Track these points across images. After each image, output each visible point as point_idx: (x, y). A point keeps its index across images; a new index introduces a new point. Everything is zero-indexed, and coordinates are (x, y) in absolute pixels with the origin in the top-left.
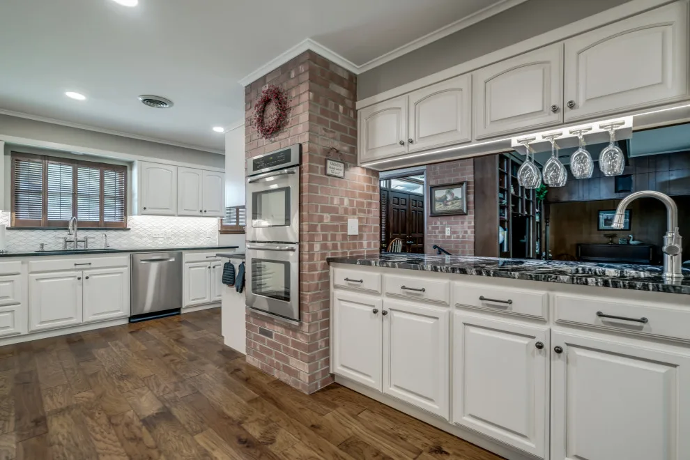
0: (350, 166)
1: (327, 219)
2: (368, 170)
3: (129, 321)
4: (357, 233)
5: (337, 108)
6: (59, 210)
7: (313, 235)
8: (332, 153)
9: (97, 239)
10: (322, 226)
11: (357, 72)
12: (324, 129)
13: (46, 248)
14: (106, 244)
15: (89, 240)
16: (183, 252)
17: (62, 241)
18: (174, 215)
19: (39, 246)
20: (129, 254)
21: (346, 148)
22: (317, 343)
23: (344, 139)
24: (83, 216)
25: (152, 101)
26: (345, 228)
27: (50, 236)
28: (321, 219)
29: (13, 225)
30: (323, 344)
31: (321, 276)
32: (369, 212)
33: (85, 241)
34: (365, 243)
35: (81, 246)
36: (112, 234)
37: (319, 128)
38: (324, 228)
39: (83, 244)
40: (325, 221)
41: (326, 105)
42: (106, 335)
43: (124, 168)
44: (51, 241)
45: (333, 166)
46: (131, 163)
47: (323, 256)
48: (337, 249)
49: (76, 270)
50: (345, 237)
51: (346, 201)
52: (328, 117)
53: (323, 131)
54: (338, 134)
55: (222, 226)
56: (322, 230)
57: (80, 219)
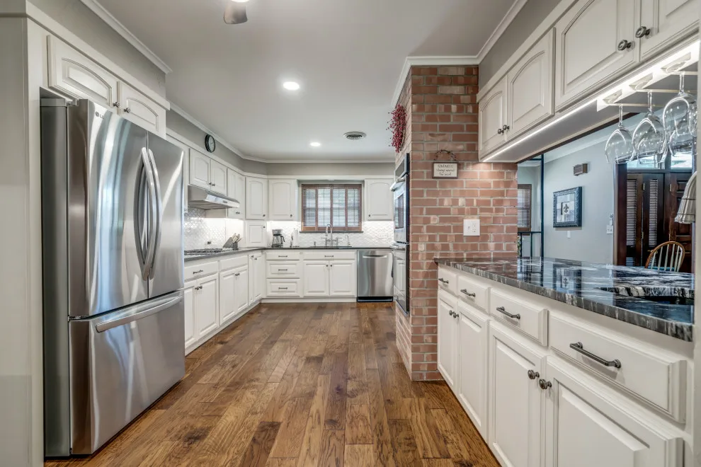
0: (468, 165)
1: (435, 220)
2: (496, 165)
3: (357, 301)
4: (478, 233)
5: (448, 109)
6: (324, 221)
7: (418, 235)
8: (441, 156)
9: (343, 239)
10: (428, 228)
11: (477, 62)
12: (431, 135)
13: (317, 245)
14: (349, 244)
15: (340, 240)
17: (325, 240)
19: (313, 243)
20: (356, 250)
21: (461, 147)
22: (422, 337)
23: (457, 139)
24: (336, 224)
25: (354, 136)
26: (460, 228)
27: (319, 237)
28: (427, 221)
29: (302, 230)
30: (430, 340)
31: (426, 275)
32: (498, 211)
33: (337, 240)
34: (492, 245)
35: (334, 244)
36: (351, 235)
37: (425, 136)
38: (430, 229)
39: (335, 242)
40: (432, 222)
41: (434, 109)
42: (339, 307)
44: (319, 240)
45: (440, 169)
46: (363, 181)
47: (429, 256)
48: (448, 249)
49: (325, 260)
50: (460, 238)
51: (461, 201)
52: (437, 121)
53: (430, 137)
54: (450, 135)
56: (427, 232)
57: (334, 225)
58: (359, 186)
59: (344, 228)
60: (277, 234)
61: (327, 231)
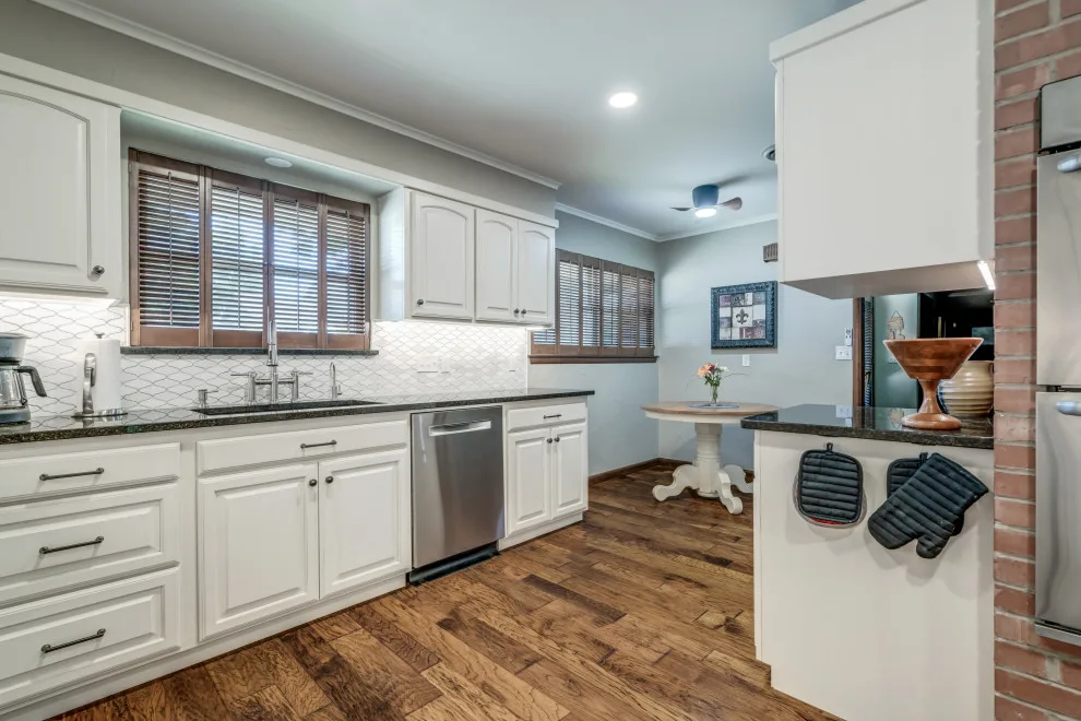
3: (408, 580)
6: (238, 310)
13: (211, 403)
14: (335, 390)
15: (302, 379)
16: (505, 406)
17: (244, 381)
18: (469, 321)
19: (195, 396)
20: (407, 414)
24: (285, 320)
27: (218, 370)
29: (136, 343)
33: (294, 381)
35: (285, 396)
36: (343, 363)
39: (286, 390)
43: (366, 207)
44: (218, 382)
46: (381, 197)
49: (304, 460)
55: (534, 347)
57: (280, 326)
58: (359, 209)
59: (313, 338)
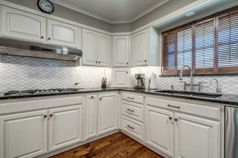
9: (210, 84)
24: (199, 65)
29: (162, 74)
49: (169, 110)
57: (197, 67)
59: (211, 70)
60: (139, 78)
61: (181, 75)
